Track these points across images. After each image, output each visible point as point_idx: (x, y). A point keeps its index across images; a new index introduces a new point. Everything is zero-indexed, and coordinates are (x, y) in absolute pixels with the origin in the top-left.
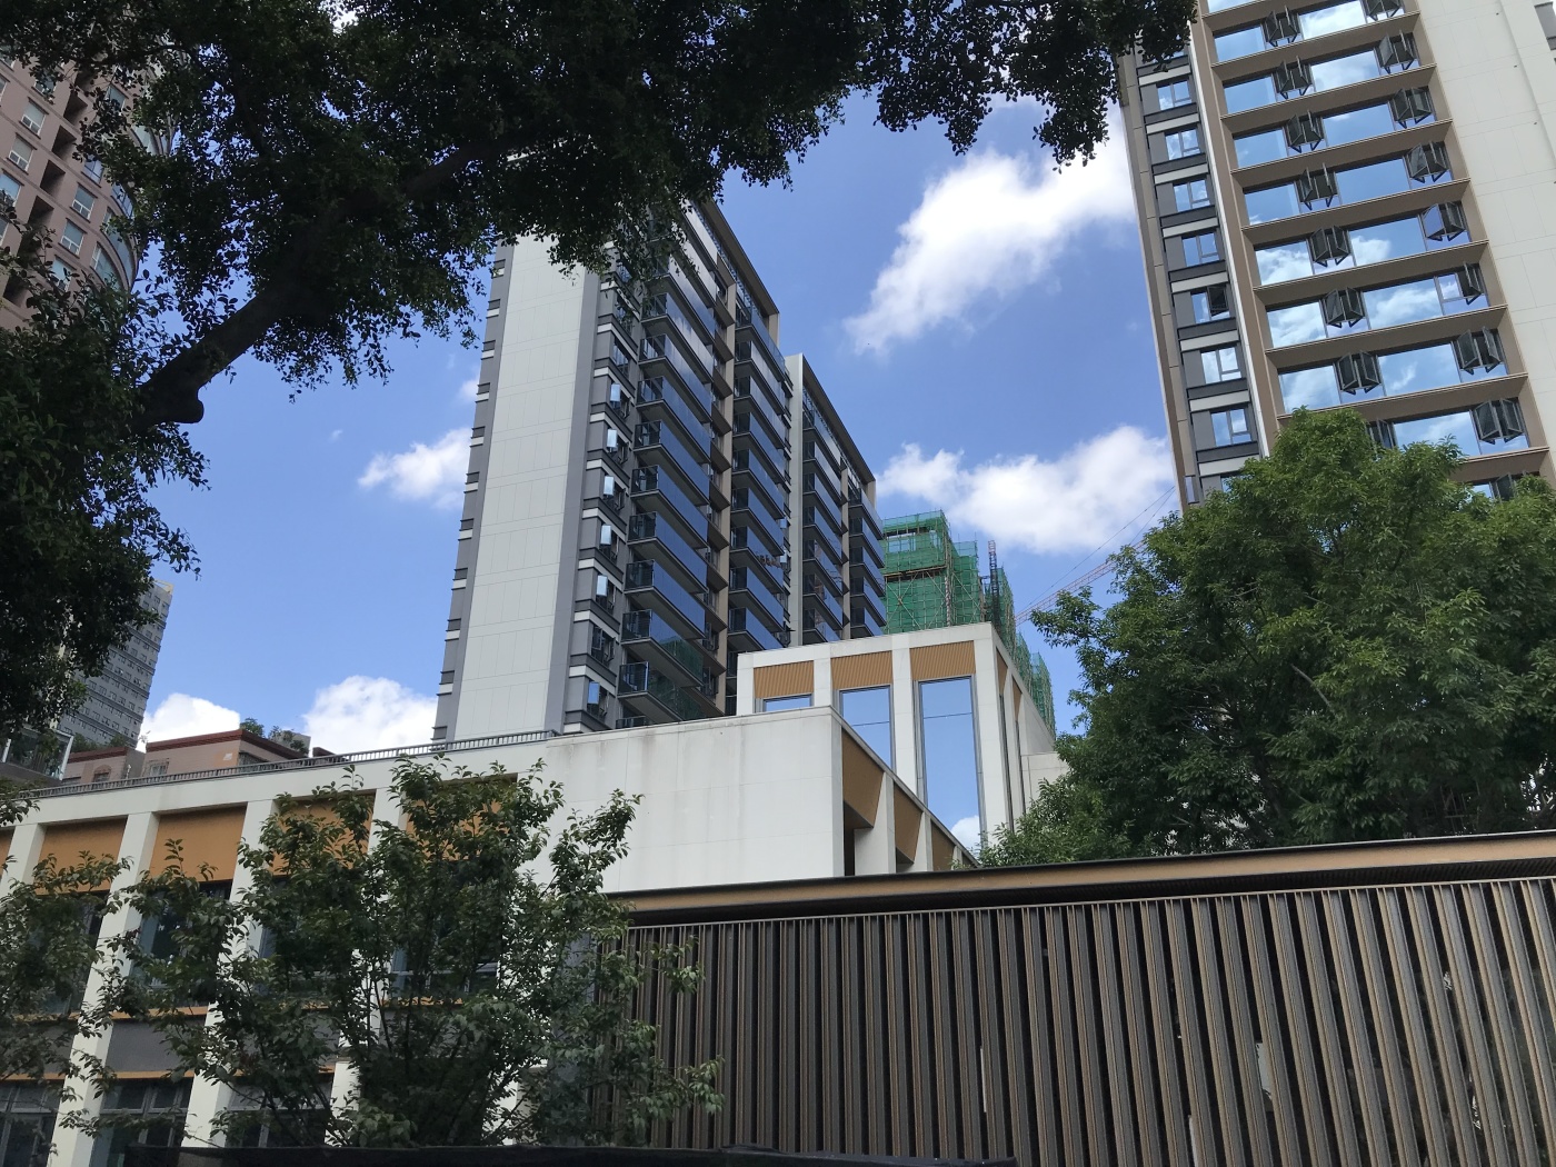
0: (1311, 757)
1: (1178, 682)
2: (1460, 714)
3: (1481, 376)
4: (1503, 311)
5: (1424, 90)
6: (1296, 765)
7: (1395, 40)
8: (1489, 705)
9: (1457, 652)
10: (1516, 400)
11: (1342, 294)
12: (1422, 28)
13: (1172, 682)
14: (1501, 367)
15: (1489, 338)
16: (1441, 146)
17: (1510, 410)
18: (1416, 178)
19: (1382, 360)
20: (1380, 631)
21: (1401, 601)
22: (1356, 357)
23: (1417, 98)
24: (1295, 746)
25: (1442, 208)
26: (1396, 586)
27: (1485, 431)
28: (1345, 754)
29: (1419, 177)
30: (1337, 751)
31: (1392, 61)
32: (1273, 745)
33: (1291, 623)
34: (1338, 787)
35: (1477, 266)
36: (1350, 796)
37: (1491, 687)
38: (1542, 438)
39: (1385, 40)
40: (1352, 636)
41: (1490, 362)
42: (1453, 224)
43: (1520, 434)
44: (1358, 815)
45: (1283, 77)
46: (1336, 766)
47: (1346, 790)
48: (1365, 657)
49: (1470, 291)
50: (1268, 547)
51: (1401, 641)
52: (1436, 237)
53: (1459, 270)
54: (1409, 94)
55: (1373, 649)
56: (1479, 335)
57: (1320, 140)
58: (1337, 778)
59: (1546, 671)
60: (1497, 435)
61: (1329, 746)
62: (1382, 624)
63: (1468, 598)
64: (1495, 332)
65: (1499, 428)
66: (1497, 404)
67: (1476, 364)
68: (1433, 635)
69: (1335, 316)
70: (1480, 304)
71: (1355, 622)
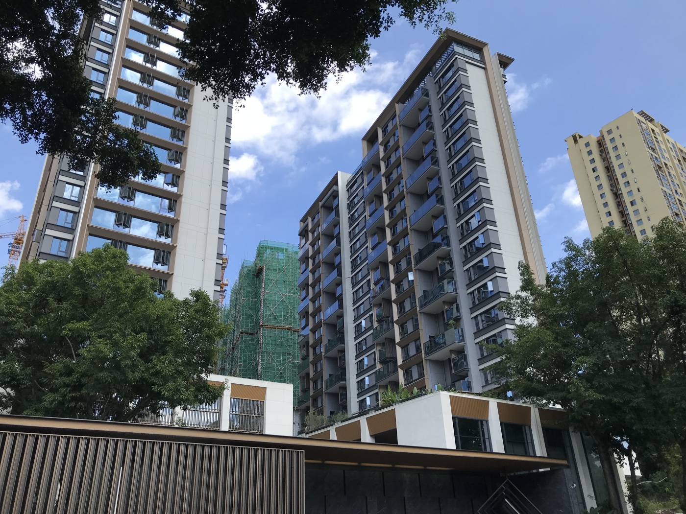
0: (61, 375)
1: (14, 330)
2: (124, 373)
3: (163, 240)
4: (178, 221)
5: (184, 132)
6: (53, 377)
7: (182, 109)
8: (133, 372)
9: (133, 353)
10: (170, 253)
11: (130, 188)
12: (191, 112)
13: (12, 330)
14: (170, 239)
15: (170, 227)
16: (181, 154)
17: (167, 256)
18: (169, 160)
19: (133, 219)
20: (110, 338)
21: (120, 329)
22: (125, 214)
23: (180, 133)
24: (56, 369)
25: (173, 175)
26: (121, 324)
27: (157, 260)
28: (75, 377)
29: (170, 160)
30: (72, 375)
31: (178, 116)
32: (47, 367)
33: (79, 326)
34: (67, 389)
35: (176, 201)
36: (70, 393)
37: (137, 366)
38: (173, 269)
39: (178, 107)
40: (100, 337)
41: (167, 236)
42: (175, 183)
43: (167, 265)
44: (70, 402)
45: (141, 98)
46: (70, 381)
47: (69, 391)
48: (101, 347)
49: (171, 209)
50: (77, 291)
51: (116, 344)
52: (168, 184)
53: (170, 200)
54: (179, 130)
55: (106, 344)
56: (168, 225)
57: (144, 128)
58: (67, 386)
59: (154, 364)
60: (160, 262)
61: (69, 372)
62: (111, 336)
63: (143, 336)
64: (173, 226)
65: (161, 261)
66: (164, 252)
67: (163, 235)
68: (127, 345)
69: (123, 195)
70: (171, 215)
71: (103, 332)
